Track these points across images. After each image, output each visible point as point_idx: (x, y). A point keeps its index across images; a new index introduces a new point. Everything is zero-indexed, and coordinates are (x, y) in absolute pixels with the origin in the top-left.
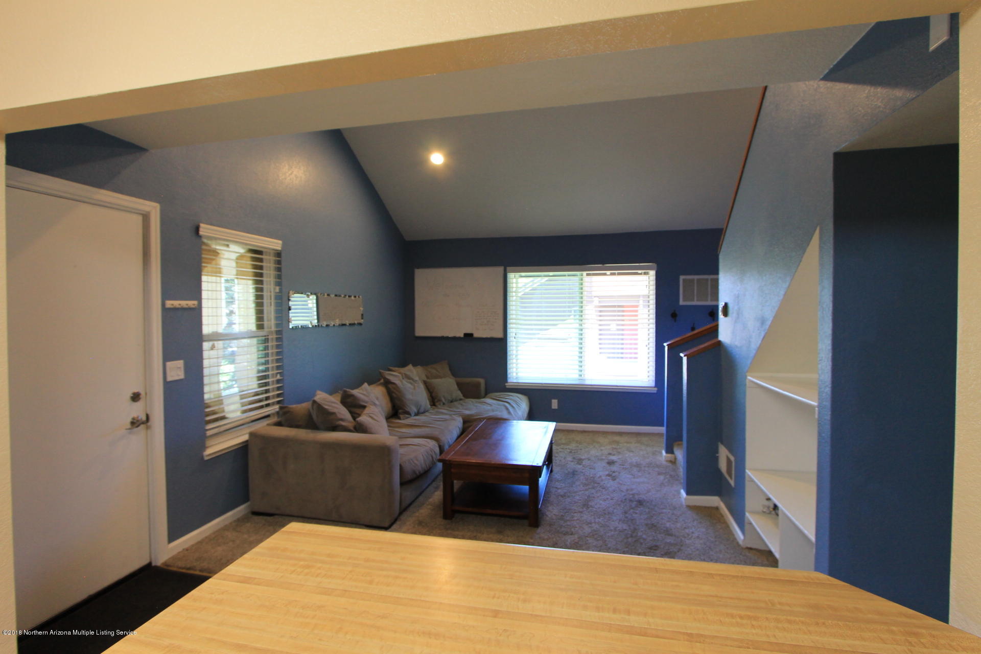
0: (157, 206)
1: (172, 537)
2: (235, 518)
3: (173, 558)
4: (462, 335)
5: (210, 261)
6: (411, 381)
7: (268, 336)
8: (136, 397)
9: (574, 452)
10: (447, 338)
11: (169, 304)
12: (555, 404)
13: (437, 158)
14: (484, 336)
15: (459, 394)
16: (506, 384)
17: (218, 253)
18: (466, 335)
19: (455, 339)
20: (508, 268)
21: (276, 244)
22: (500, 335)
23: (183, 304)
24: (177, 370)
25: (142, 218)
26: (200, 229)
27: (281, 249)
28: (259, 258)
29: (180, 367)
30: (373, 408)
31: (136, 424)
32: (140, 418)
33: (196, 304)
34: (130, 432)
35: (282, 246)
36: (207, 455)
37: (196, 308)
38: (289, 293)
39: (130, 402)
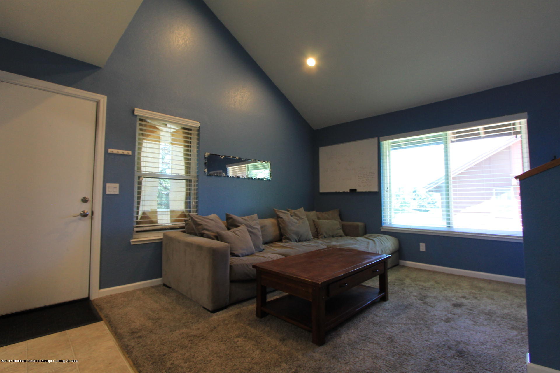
0: (106, 97)
1: (102, 286)
2: (152, 285)
3: (101, 299)
4: (348, 191)
6: (298, 218)
7: (191, 179)
8: (85, 200)
9: (425, 289)
10: (339, 193)
11: (110, 151)
12: (423, 247)
13: (311, 62)
14: (364, 191)
15: (341, 232)
16: (381, 228)
18: (351, 190)
19: (344, 193)
20: (381, 138)
21: (196, 124)
22: (376, 189)
23: (121, 152)
24: (113, 189)
25: (95, 103)
26: (135, 111)
27: (199, 127)
28: (188, 134)
29: (116, 187)
30: (242, 228)
31: (84, 215)
32: (87, 212)
33: (130, 153)
34: (80, 219)
35: (200, 124)
36: (133, 242)
37: (130, 155)
38: (205, 154)
39: (81, 202)
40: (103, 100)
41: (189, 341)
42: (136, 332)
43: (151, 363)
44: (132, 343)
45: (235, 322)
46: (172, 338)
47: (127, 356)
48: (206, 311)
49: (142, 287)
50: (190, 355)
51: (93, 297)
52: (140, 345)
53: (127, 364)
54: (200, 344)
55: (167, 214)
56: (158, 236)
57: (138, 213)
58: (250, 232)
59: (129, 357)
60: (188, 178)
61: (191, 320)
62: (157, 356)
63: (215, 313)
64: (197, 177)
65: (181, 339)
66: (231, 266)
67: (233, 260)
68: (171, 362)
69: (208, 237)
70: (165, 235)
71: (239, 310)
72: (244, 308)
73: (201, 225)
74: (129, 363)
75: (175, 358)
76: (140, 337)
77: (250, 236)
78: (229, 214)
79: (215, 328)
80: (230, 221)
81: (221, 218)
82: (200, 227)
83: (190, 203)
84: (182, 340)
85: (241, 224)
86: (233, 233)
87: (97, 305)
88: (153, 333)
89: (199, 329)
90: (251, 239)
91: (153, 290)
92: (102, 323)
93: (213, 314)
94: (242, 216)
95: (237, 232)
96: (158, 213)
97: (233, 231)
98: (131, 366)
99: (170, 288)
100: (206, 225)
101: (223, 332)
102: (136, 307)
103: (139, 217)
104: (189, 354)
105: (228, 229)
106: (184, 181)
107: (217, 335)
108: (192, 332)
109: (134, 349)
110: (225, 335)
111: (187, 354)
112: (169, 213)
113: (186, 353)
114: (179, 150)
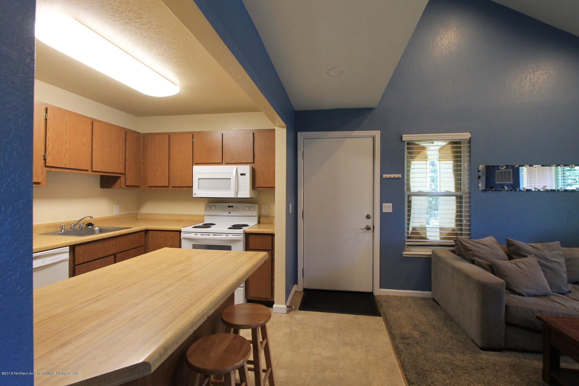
0: (379, 132)
1: (382, 286)
2: (423, 296)
3: (381, 296)
5: (419, 153)
7: (462, 195)
8: (368, 217)
11: (384, 176)
17: (426, 148)
21: (467, 136)
23: (392, 176)
24: (388, 208)
25: (372, 139)
26: (403, 138)
27: (470, 138)
28: (458, 147)
29: (390, 207)
30: (531, 259)
31: (368, 228)
32: (370, 226)
33: (400, 176)
34: (365, 232)
35: (471, 136)
36: (404, 254)
37: (400, 178)
38: (479, 166)
39: (366, 218)
40: (377, 134)
41: (452, 369)
42: (405, 338)
43: (415, 373)
44: (401, 346)
45: (510, 373)
46: (435, 357)
47: (397, 356)
48: (475, 346)
49: (413, 295)
50: (450, 384)
51: (376, 293)
52: (407, 351)
53: (397, 363)
54: (463, 378)
55: (435, 231)
56: (427, 252)
57: (408, 229)
58: (541, 265)
59: (398, 358)
60: (458, 193)
61: (456, 348)
62: (421, 369)
63: (485, 352)
64: (469, 193)
65: (443, 363)
66: (507, 307)
67: (511, 300)
68: (432, 380)
69: (480, 265)
70: (433, 252)
71: (518, 361)
72: (526, 361)
73: (471, 250)
74: (398, 363)
75: (435, 379)
76: (408, 344)
77: (543, 271)
78: (510, 239)
79: (482, 368)
80: (511, 248)
81: (500, 242)
82: (470, 252)
83: (461, 221)
84: (445, 364)
85: (530, 253)
86: (514, 266)
87: (378, 302)
88: (419, 345)
89: (463, 361)
90: (545, 275)
91: (423, 302)
92: (381, 318)
93: (482, 351)
94: (533, 243)
95: (521, 265)
96: (427, 229)
97: (515, 263)
98: (399, 366)
99: (439, 304)
100: (478, 251)
101: (491, 378)
102: (407, 314)
103: (410, 232)
104: (449, 382)
105: (510, 258)
106: (454, 198)
107: (483, 378)
108: (455, 361)
109: (402, 352)
110: (492, 382)
111: (448, 381)
112: (438, 230)
113: (446, 380)
114: (448, 166)
